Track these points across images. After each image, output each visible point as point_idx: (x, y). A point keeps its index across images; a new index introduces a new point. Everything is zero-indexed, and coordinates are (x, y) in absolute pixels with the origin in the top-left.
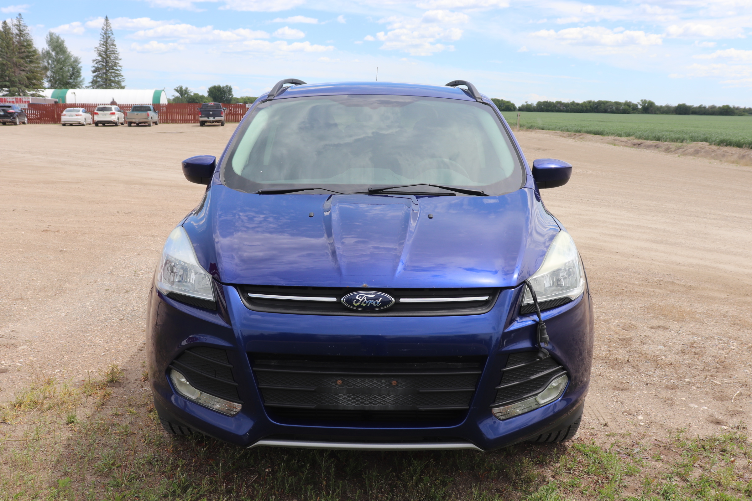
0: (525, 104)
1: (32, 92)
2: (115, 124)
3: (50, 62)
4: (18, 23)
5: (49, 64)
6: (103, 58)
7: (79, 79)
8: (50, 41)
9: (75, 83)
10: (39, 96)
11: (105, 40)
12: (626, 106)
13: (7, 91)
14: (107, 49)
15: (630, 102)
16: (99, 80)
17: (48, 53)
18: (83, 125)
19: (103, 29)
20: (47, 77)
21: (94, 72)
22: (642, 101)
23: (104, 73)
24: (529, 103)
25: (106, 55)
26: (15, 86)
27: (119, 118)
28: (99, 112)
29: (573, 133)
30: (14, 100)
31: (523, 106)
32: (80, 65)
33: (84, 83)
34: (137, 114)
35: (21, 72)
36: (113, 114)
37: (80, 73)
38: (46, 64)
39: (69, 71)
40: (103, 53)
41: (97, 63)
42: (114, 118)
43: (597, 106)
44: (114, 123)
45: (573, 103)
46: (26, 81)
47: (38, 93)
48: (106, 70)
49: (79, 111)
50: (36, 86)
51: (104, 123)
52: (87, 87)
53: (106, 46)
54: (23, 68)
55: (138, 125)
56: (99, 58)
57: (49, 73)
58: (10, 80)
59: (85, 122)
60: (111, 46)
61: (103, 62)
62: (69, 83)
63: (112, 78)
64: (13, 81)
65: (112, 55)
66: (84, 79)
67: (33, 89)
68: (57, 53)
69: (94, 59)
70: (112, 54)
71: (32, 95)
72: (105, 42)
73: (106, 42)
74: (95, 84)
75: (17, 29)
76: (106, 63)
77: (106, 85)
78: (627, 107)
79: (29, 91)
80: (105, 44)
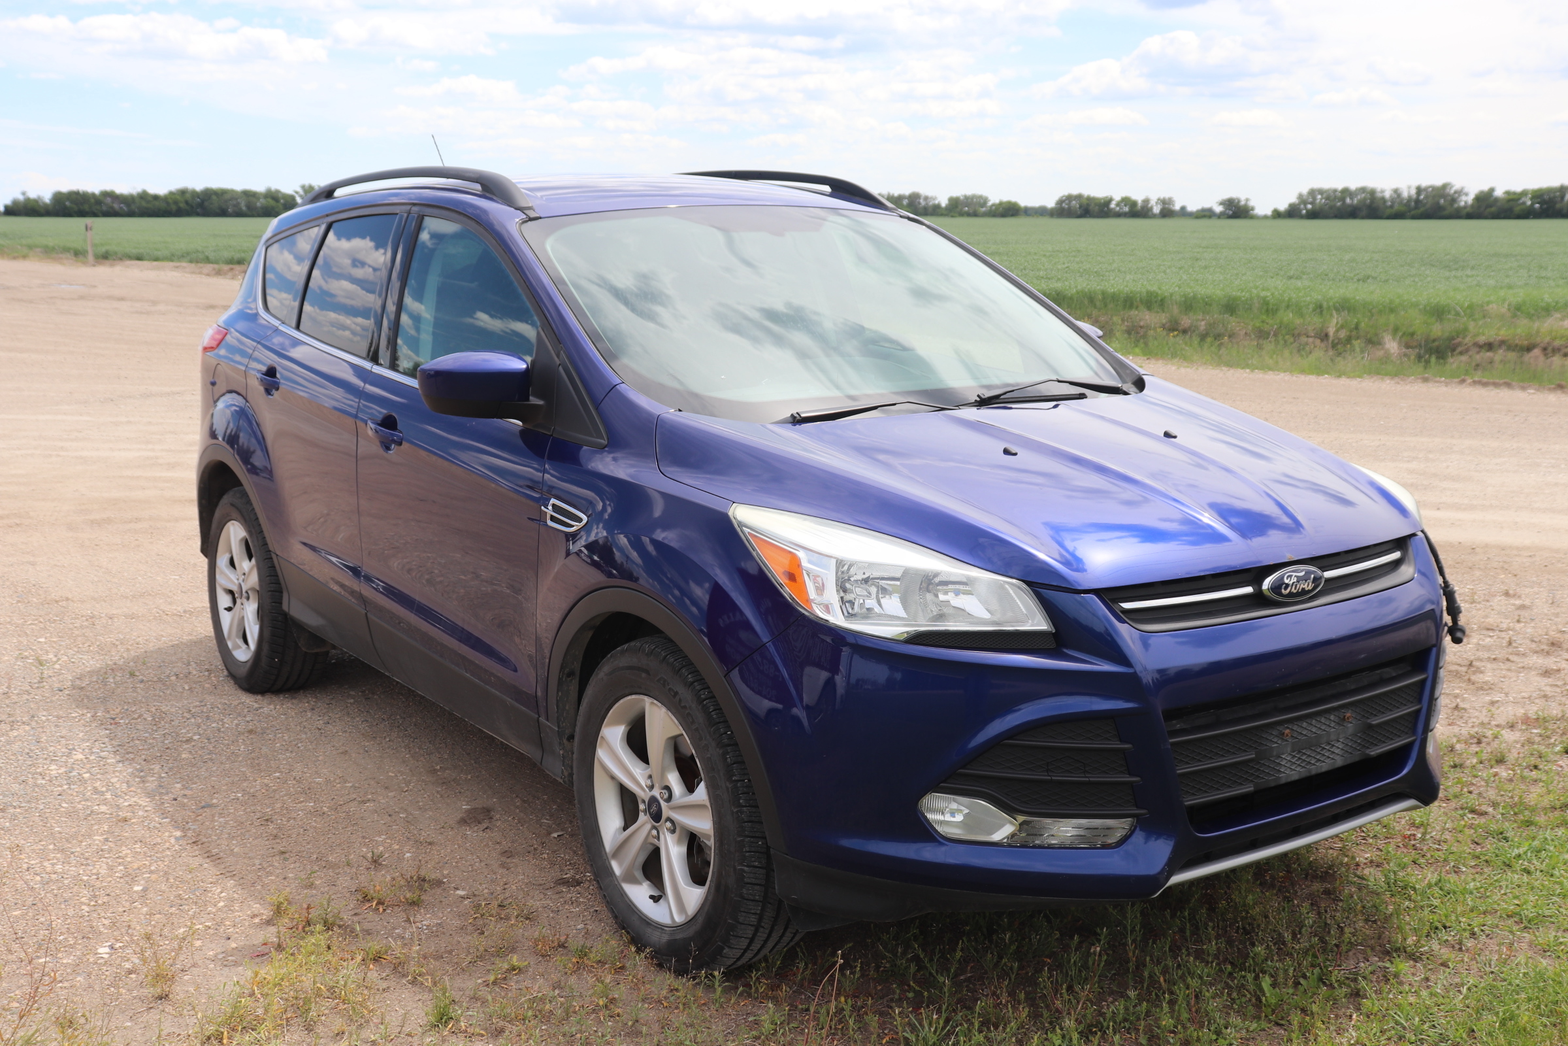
0: (21, 198)
12: (270, 200)
15: (278, 191)
22: (303, 187)
24: (32, 195)
29: (226, 267)
31: (15, 203)
43: (203, 201)
45: (144, 196)
78: (272, 203)
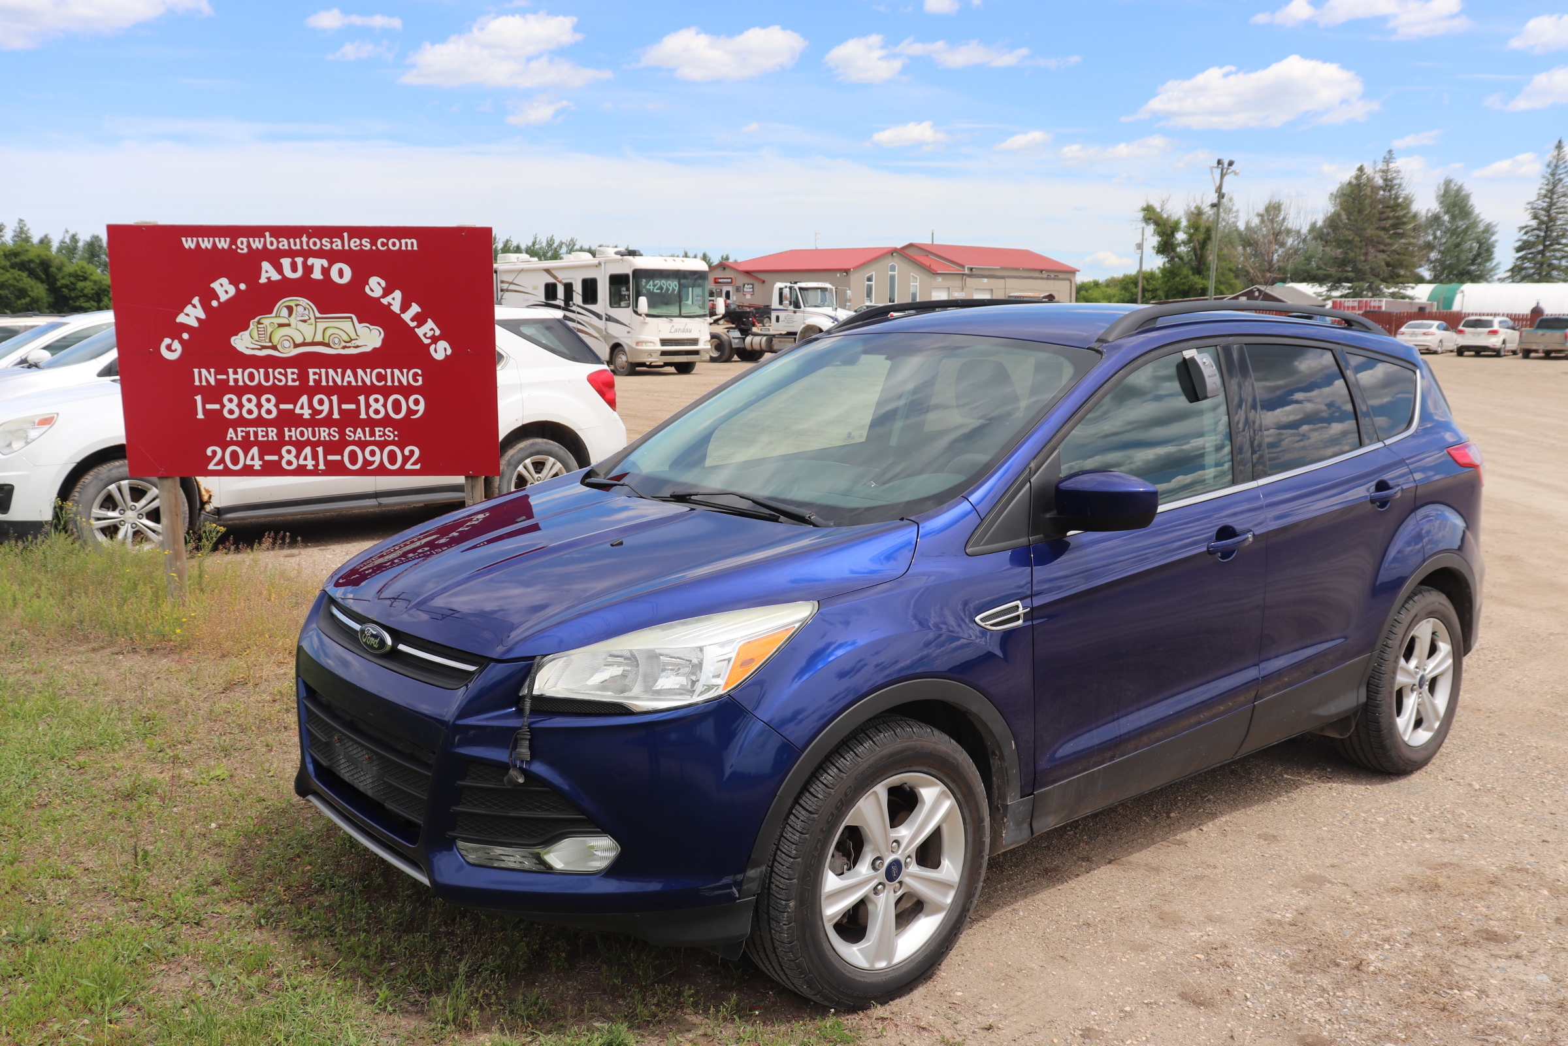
1: (1392, 290)
2: (1497, 353)
3: (1439, 233)
4: (1385, 168)
5: (1435, 237)
6: (1541, 222)
7: (1488, 264)
8: (1444, 196)
9: (1482, 271)
10: (1404, 297)
11: (1550, 187)
13: (1349, 288)
14: (1551, 204)
16: (1527, 265)
17: (1436, 219)
18: (1435, 353)
19: (1548, 166)
20: (1429, 261)
21: (1519, 250)
23: (1539, 252)
25: (1549, 216)
26: (1363, 280)
27: (1507, 341)
28: (1467, 330)
30: (1356, 304)
32: (1493, 238)
33: (1498, 271)
34: (1543, 335)
35: (1378, 254)
36: (1495, 332)
37: (1492, 253)
38: (1431, 238)
39: (1471, 249)
40: (1543, 213)
41: (1526, 233)
42: (1494, 342)
44: (1493, 350)
46: (1386, 271)
47: (1402, 291)
48: (1545, 246)
49: (1430, 326)
50: (1400, 279)
51: (1479, 351)
52: (1502, 280)
53: (1551, 198)
54: (1382, 247)
55: (1548, 355)
56: (1534, 223)
57: (1434, 255)
58: (1356, 270)
59: (1441, 347)
60: (1563, 199)
61: (1539, 229)
62: (1469, 273)
63: (1555, 262)
64: (1361, 270)
65: (1560, 216)
66: (1498, 264)
67: (1396, 284)
68: (1453, 218)
69: (1523, 225)
70: (1561, 213)
71: (1393, 295)
72: (1548, 191)
73: (1552, 192)
74: (1518, 274)
75: (1382, 177)
76: (1546, 232)
77: (1540, 274)
79: (1388, 288)
80: (1549, 194)
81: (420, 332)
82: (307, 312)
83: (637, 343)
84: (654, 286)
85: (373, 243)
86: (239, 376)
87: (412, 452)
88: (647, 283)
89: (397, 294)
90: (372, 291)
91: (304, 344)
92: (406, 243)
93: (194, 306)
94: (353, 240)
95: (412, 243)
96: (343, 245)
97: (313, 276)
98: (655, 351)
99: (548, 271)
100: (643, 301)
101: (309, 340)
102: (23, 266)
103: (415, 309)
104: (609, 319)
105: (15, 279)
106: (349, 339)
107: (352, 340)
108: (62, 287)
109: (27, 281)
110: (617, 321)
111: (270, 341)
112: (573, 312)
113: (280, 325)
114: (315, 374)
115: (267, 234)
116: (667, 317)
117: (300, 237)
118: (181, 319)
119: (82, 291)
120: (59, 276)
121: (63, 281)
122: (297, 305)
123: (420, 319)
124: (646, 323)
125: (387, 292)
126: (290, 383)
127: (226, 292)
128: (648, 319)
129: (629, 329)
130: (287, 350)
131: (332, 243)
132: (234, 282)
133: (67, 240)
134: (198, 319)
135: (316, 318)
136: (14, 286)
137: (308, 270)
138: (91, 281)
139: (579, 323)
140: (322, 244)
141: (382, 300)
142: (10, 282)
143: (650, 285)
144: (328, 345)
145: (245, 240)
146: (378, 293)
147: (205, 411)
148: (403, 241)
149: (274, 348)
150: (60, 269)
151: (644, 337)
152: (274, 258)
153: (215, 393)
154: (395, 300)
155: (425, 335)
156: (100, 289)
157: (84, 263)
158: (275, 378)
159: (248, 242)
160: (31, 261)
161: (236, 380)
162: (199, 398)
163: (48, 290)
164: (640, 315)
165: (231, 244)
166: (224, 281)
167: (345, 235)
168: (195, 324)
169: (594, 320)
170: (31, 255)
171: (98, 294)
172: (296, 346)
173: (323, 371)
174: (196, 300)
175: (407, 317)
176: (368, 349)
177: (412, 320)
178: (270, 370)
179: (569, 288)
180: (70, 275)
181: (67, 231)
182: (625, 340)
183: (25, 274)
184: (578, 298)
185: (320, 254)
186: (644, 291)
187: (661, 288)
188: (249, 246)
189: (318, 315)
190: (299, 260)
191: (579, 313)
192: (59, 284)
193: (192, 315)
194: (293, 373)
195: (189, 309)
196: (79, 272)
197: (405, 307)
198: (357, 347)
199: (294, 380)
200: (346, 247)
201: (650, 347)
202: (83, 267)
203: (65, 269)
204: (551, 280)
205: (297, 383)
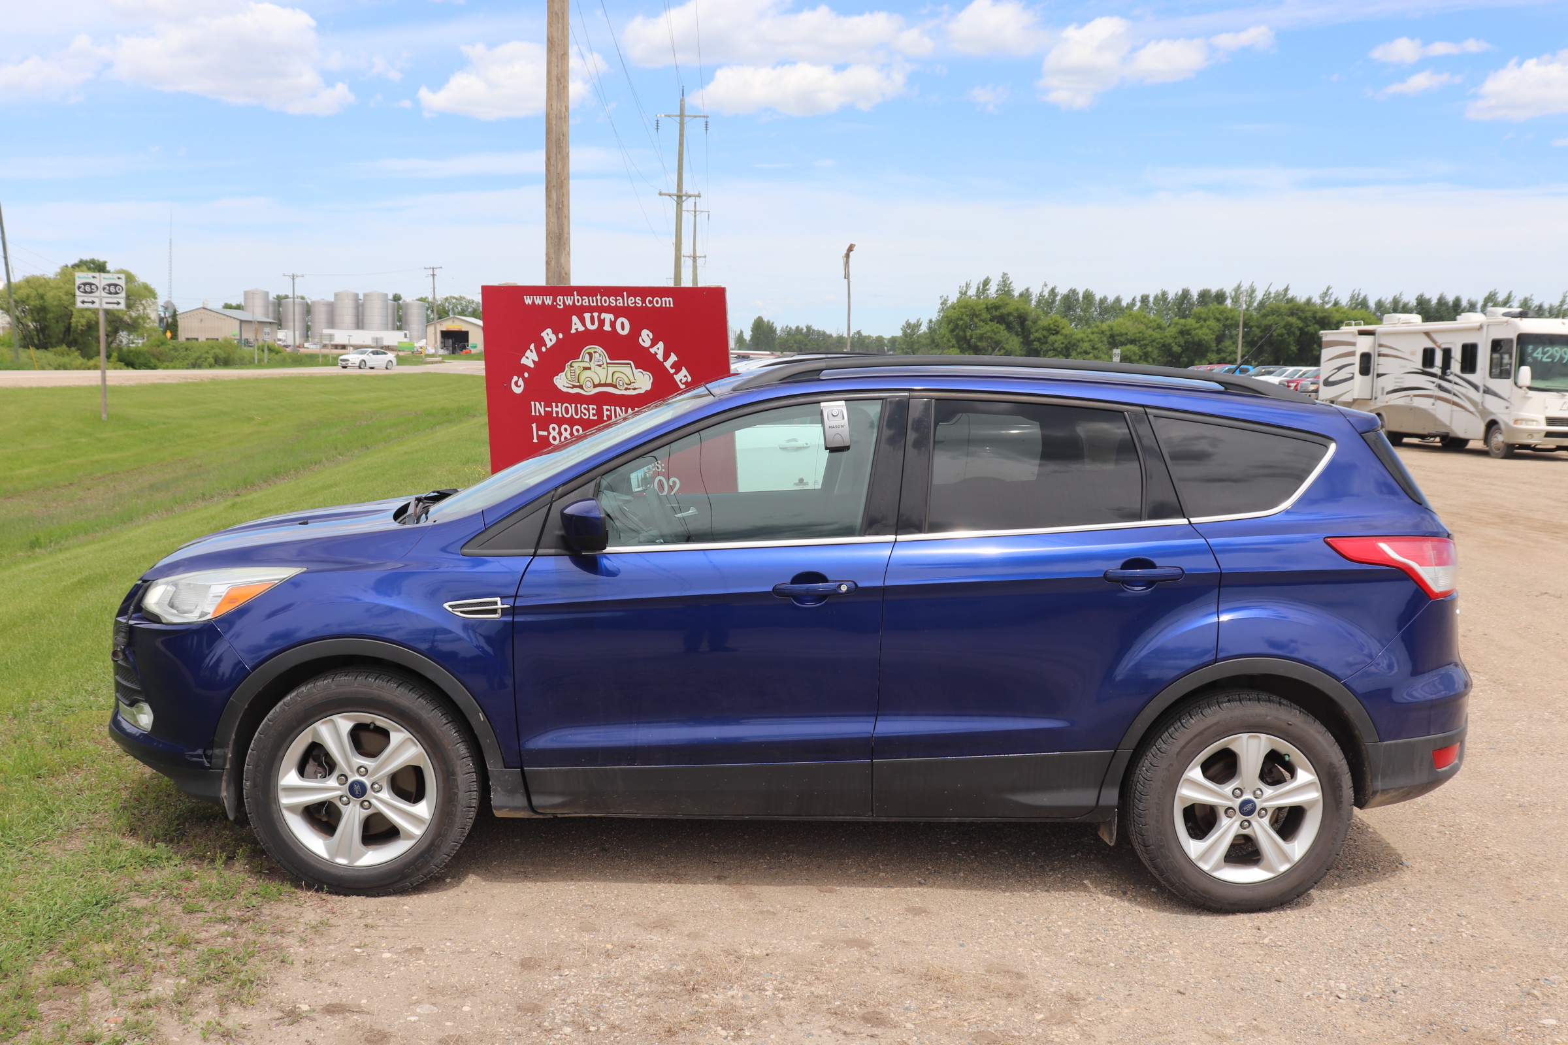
81: (677, 378)
82: (601, 358)
83: (1516, 421)
84: (1544, 353)
85: (643, 301)
86: (558, 409)
87: (674, 482)
88: (1534, 350)
89: (661, 345)
90: (644, 341)
91: (600, 385)
92: (666, 301)
93: (531, 351)
94: (630, 299)
95: (670, 301)
96: (624, 303)
97: (604, 328)
98: (1538, 432)
99: (1427, 334)
100: (1525, 372)
101: (603, 382)
102: (1002, 319)
103: (673, 358)
104: (1487, 391)
105: (993, 331)
106: (629, 383)
107: (631, 383)
108: (1034, 341)
109: (1002, 332)
110: (1495, 394)
111: (578, 382)
112: (1450, 381)
113: (585, 369)
114: (607, 410)
115: (575, 293)
116: (1557, 391)
117: (596, 296)
118: (524, 361)
119: (1053, 344)
120: (1033, 330)
121: (1037, 335)
122: (595, 352)
123: (677, 367)
124: (1529, 398)
125: (654, 343)
126: (591, 417)
127: (551, 340)
128: (1531, 393)
129: (1507, 404)
130: (589, 390)
131: (616, 300)
132: (556, 333)
133: (1046, 294)
134: (533, 361)
135: (608, 363)
136: (991, 338)
137: (602, 322)
138: (1062, 335)
139: (1454, 394)
140: (610, 302)
141: (650, 349)
142: (989, 334)
143: (1539, 353)
144: (615, 386)
145: (561, 298)
146: (647, 344)
147: (538, 436)
148: (663, 299)
149: (581, 387)
150: (1035, 322)
151: (1524, 414)
152: (580, 311)
153: (545, 422)
154: (659, 350)
155: (681, 380)
156: (1069, 343)
157: (1058, 317)
158: (582, 412)
159: (564, 299)
160: (1009, 314)
161: (557, 413)
162: (534, 425)
163: (1022, 343)
164: (1520, 387)
165: (553, 301)
166: (549, 331)
167: (625, 293)
168: (532, 365)
169: (1472, 393)
170: (1010, 308)
171: (1067, 348)
172: (595, 386)
173: (613, 408)
174: (532, 346)
175: (668, 364)
176: (642, 391)
177: (672, 367)
178: (579, 406)
179: (1447, 353)
180: (1044, 329)
181: (1046, 285)
182: (1503, 417)
183: (1002, 327)
184: (1456, 366)
185: (608, 310)
186: (1530, 360)
187: (1552, 356)
188: (564, 303)
189: (609, 361)
190: (596, 315)
191: (1455, 383)
192: (1032, 337)
193: (530, 358)
194: (593, 409)
195: (528, 353)
196: (1052, 326)
197: (666, 357)
198: (635, 389)
199: (594, 415)
200: (626, 305)
201: (1532, 426)
202: (1056, 321)
203: (1039, 322)
204: (1430, 345)
205: (596, 418)
